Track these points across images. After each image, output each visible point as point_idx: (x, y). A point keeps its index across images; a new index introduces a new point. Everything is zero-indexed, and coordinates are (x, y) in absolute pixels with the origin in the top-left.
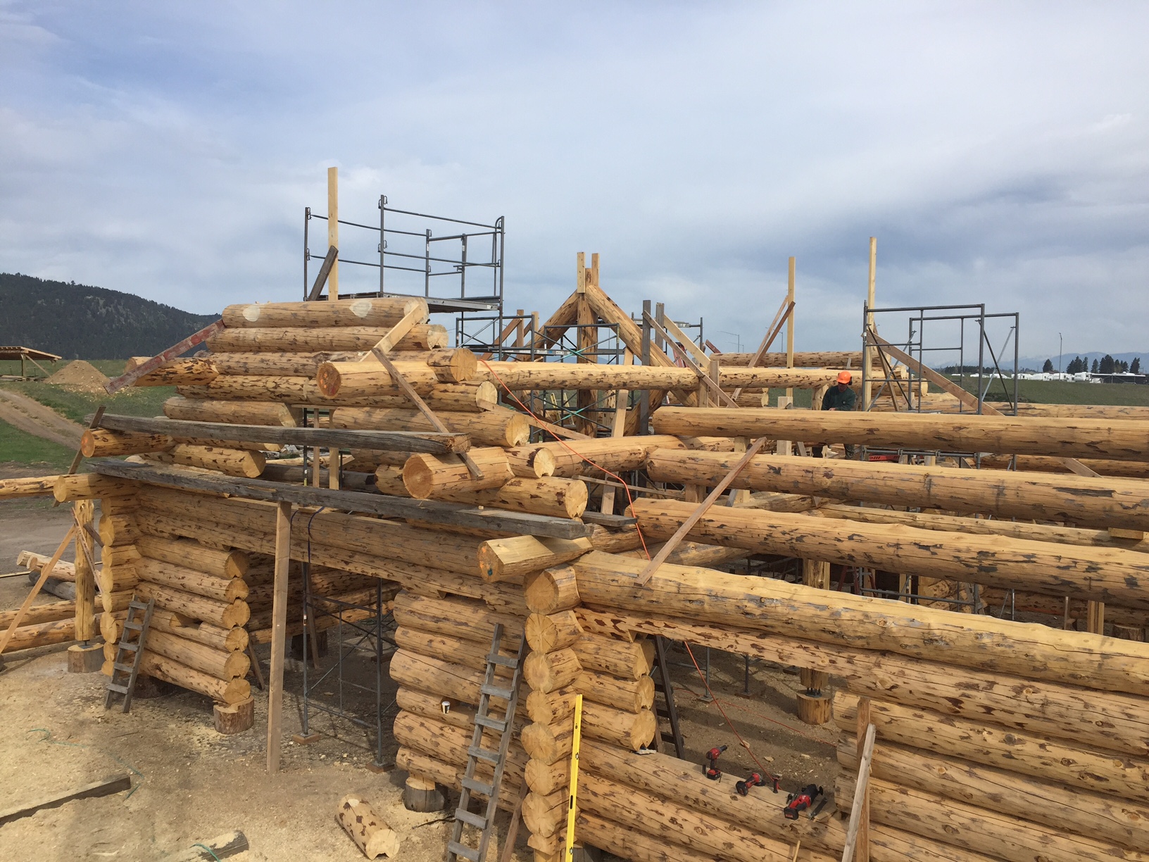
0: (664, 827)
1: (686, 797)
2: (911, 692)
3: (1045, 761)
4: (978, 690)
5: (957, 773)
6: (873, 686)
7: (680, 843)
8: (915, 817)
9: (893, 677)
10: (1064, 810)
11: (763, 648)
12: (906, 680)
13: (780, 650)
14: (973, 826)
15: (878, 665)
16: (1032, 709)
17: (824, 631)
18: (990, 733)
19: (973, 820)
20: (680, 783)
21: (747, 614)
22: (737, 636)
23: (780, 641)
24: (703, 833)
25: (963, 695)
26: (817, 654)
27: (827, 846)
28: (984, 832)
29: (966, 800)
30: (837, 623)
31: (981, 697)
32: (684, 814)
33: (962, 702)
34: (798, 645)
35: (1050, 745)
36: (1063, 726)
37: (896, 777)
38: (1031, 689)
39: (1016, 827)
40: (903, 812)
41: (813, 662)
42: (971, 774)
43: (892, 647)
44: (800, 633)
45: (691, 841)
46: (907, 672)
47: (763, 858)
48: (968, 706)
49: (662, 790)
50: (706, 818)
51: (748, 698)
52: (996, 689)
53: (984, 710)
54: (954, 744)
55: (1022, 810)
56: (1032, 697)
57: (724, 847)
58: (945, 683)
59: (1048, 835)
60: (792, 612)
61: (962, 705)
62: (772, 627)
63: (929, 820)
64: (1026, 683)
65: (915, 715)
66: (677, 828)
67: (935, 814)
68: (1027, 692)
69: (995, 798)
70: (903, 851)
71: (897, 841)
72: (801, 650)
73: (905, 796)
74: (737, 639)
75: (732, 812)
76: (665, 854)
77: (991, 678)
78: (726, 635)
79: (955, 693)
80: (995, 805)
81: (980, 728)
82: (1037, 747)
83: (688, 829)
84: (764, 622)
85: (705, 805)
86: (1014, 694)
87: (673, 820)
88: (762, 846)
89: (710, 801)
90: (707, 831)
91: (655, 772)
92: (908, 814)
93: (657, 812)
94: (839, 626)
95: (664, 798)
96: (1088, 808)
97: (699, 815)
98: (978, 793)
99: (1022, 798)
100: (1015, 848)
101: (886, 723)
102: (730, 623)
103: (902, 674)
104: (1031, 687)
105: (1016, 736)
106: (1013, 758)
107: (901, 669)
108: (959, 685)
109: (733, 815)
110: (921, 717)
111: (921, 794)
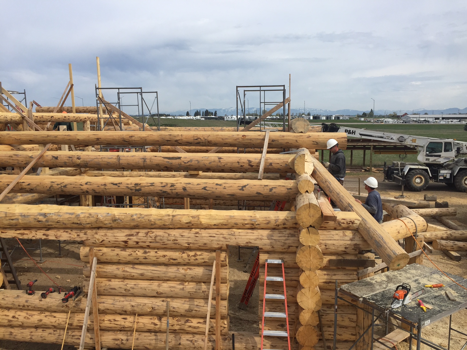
0: (10, 321)
1: (19, 306)
2: (109, 241)
3: (157, 257)
4: (133, 236)
5: (129, 269)
6: (95, 242)
7: (18, 325)
8: (114, 289)
9: (102, 237)
10: (165, 273)
11: (48, 235)
12: (107, 237)
13: (56, 235)
14: (135, 287)
15: (96, 233)
16: (152, 239)
17: (73, 223)
18: (139, 251)
19: (135, 285)
20: (15, 300)
21: (40, 221)
22: (36, 232)
23: (55, 231)
24: (28, 318)
25: (128, 239)
26: (72, 233)
27: (81, 309)
28: (139, 288)
29: (132, 278)
30: (79, 219)
31: (134, 239)
32: (19, 313)
33: (128, 242)
34: (63, 231)
35: (159, 251)
36: (162, 244)
37: (106, 275)
38: (151, 232)
39: (150, 283)
40: (110, 288)
41: (70, 237)
42: (133, 268)
43: (101, 225)
44: (64, 226)
45: (23, 323)
46: (107, 234)
47: (55, 322)
48: (131, 243)
49: (7, 306)
50: (29, 312)
51: (61, 257)
52: (140, 234)
53: (136, 243)
54: (126, 258)
55: (151, 277)
56: (151, 235)
57: (38, 322)
58: (121, 235)
59: (160, 284)
60: (59, 217)
61: (128, 243)
62: (51, 225)
63: (120, 289)
64: (149, 230)
65: (112, 250)
66: (16, 320)
67: (121, 286)
68: (150, 233)
69: (142, 275)
70: (111, 303)
71: (108, 300)
72: (65, 233)
73: (110, 282)
74: (37, 233)
75: (40, 307)
76: (11, 332)
77: (137, 231)
78: (31, 232)
79: (125, 239)
80: (142, 277)
81: (135, 250)
82: (155, 252)
83: (21, 319)
84: (47, 224)
85: (28, 307)
86: (145, 235)
87: (14, 317)
88: (55, 317)
89: (30, 304)
90: (30, 317)
91: (3, 298)
92: (112, 289)
93: (5, 315)
94: (79, 220)
95: (8, 309)
96: (172, 271)
97: (26, 311)
98: (136, 274)
99: (151, 272)
100: (149, 291)
101: (101, 255)
102: (32, 226)
103: (106, 235)
104: (151, 231)
105: (147, 250)
106: (147, 259)
107: (105, 233)
108: (127, 236)
109: (41, 308)
110: (114, 250)
111: (116, 280)
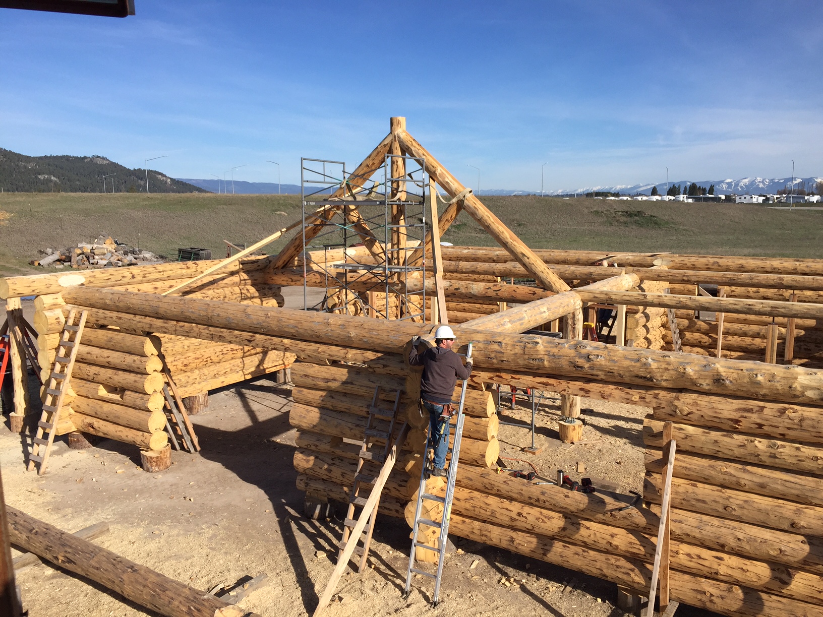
0: (512, 519)
1: (530, 498)
2: (702, 416)
3: (800, 459)
4: (753, 413)
5: (732, 469)
6: (674, 413)
7: (525, 529)
8: (704, 502)
9: (689, 406)
10: (812, 491)
11: (589, 391)
12: (698, 408)
13: (602, 392)
14: (746, 506)
15: (678, 399)
16: (792, 424)
17: (637, 376)
18: (760, 442)
19: (746, 501)
20: (524, 488)
21: (578, 367)
22: (568, 383)
23: (601, 385)
24: (543, 521)
25: (742, 417)
26: (631, 393)
27: (637, 525)
28: (754, 509)
29: (737, 486)
30: (647, 371)
31: (755, 417)
32: (527, 509)
33: (740, 421)
34: (615, 387)
35: (803, 447)
36: (814, 434)
37: (688, 475)
38: (791, 411)
39: (777, 504)
40: (694, 499)
41: (628, 399)
42: (745, 471)
43: (688, 385)
44: (618, 379)
45: (533, 528)
46: (699, 402)
48: (744, 425)
49: (511, 494)
50: (544, 511)
52: (766, 411)
53: (757, 426)
54: (733, 450)
55: (782, 492)
56: (793, 415)
58: (727, 408)
59: (801, 509)
60: (613, 364)
61: (740, 424)
62: (597, 376)
63: (714, 504)
64: (787, 406)
65: (704, 432)
66: (523, 519)
67: (718, 499)
68: (788, 412)
69: (762, 486)
70: (694, 525)
71: (689, 519)
72: (618, 391)
73: (696, 488)
74: (569, 385)
75: (565, 506)
76: (512, 538)
77: (761, 404)
79: (735, 415)
80: (762, 490)
81: (753, 438)
82: (794, 449)
83: (531, 519)
84: (591, 372)
85: (545, 502)
86: (779, 414)
87: (519, 514)
88: (588, 528)
89: (548, 499)
90: (546, 520)
91: (505, 482)
92: (698, 500)
93: (507, 509)
94: (650, 373)
95: (511, 499)
97: (539, 509)
98: (750, 483)
99: (784, 485)
100: (776, 518)
101: (683, 439)
102: (563, 374)
103: (696, 404)
104: (791, 408)
105: (779, 443)
106: (777, 458)
107: (694, 401)
108: (739, 410)
109: (566, 508)
110: (709, 433)
111: (707, 486)
